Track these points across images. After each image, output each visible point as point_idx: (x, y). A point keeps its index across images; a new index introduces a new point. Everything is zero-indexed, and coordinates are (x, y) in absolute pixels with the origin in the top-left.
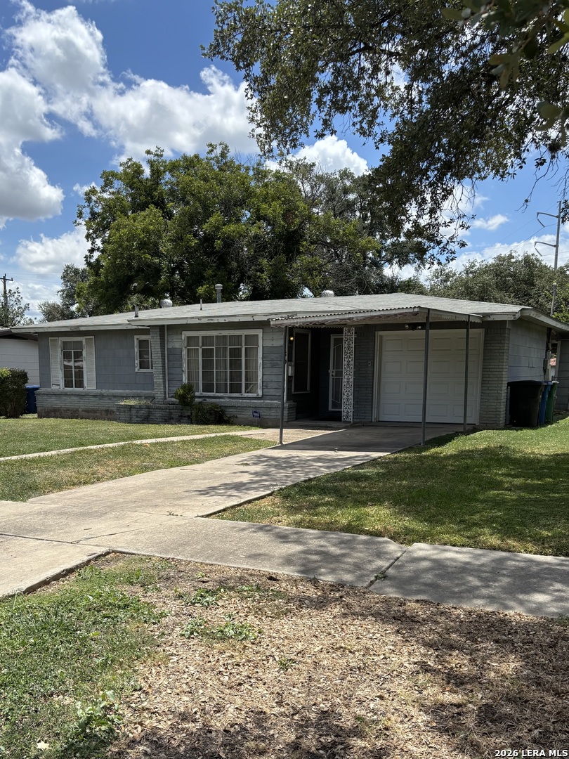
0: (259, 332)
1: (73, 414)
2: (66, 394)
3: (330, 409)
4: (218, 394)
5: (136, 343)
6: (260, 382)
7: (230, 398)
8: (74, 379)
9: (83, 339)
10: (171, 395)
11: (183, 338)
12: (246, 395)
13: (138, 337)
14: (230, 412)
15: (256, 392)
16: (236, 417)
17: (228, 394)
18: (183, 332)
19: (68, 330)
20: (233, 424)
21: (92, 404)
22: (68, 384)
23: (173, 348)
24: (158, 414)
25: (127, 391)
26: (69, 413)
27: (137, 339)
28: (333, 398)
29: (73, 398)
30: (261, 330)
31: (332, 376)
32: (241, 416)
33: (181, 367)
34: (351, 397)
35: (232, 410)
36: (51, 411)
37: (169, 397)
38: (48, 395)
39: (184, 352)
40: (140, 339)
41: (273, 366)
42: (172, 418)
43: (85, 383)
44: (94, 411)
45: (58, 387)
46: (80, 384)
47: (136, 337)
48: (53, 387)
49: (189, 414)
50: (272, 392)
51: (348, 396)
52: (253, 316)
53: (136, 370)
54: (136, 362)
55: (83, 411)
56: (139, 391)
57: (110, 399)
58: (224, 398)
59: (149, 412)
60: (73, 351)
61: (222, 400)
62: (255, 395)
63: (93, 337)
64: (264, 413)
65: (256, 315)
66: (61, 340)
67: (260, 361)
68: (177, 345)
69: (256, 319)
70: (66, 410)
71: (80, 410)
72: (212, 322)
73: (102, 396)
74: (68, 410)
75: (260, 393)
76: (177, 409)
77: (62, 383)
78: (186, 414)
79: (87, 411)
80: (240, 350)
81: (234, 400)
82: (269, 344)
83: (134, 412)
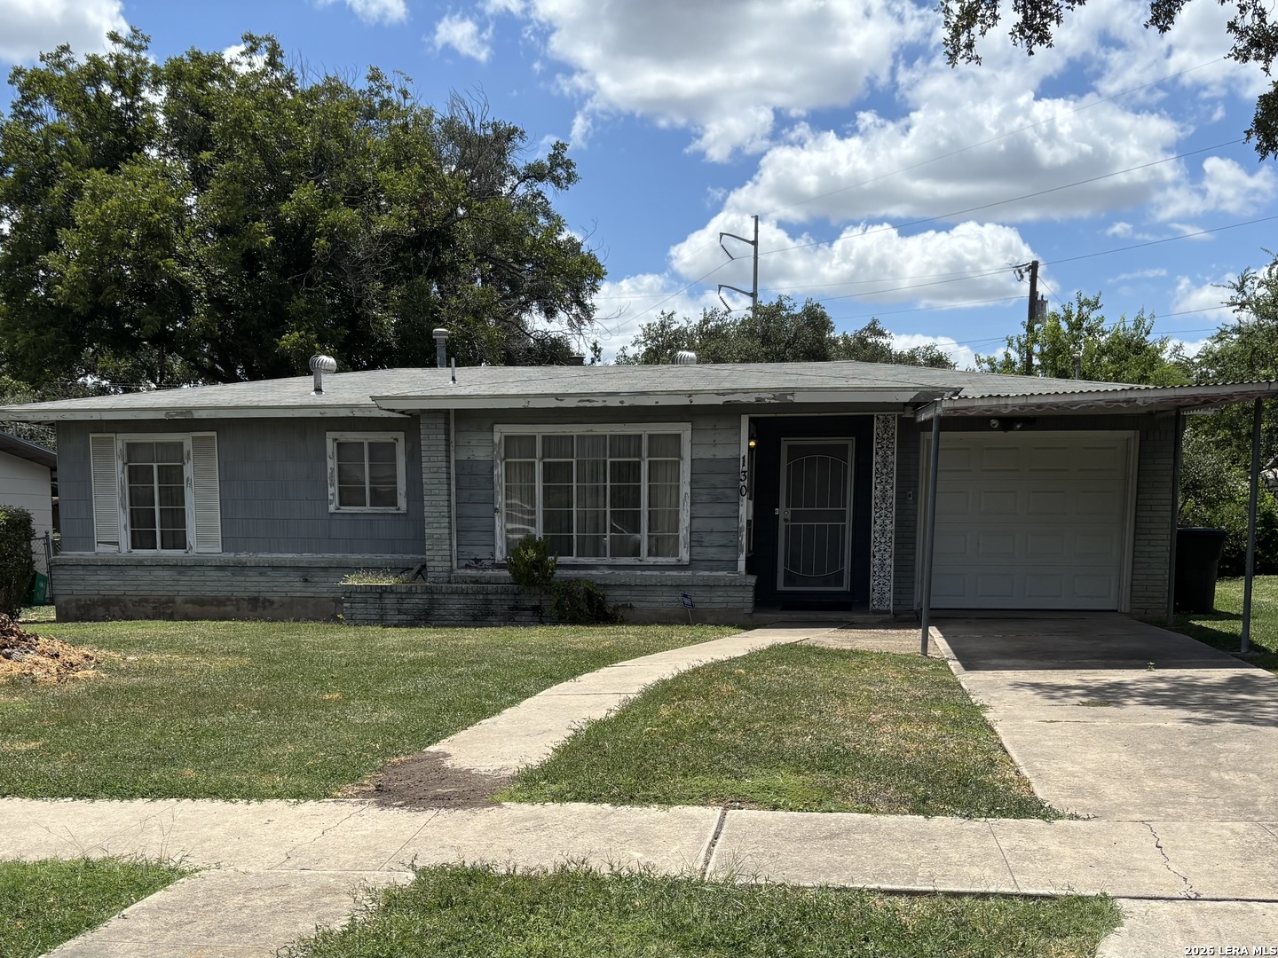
0: (684, 430)
1: (163, 610)
2: (139, 565)
3: (781, 587)
4: (582, 560)
5: (331, 447)
6: (683, 533)
7: (610, 567)
8: (158, 529)
9: (186, 439)
10: (464, 563)
11: (496, 440)
12: (652, 560)
13: (336, 435)
14: (615, 598)
15: (676, 554)
16: (631, 607)
17: (608, 560)
18: (497, 427)
19: (162, 416)
20: (623, 622)
21: (214, 585)
22: (141, 538)
23: (469, 460)
24: (455, 604)
25: (307, 556)
26: (149, 609)
27: (335, 440)
28: (786, 565)
29: (160, 573)
30: (689, 425)
31: (786, 520)
32: (643, 604)
33: (492, 501)
34: (890, 562)
35: (620, 593)
36: (95, 604)
37: (458, 568)
38: (86, 566)
39: (500, 470)
40: (342, 440)
41: (716, 500)
42: (493, 614)
43: (191, 538)
44: (220, 602)
45: (112, 549)
46: (177, 539)
47: (330, 436)
48: (100, 549)
49: (536, 603)
50: (712, 553)
51: (883, 560)
52: (690, 394)
53: (332, 508)
54: (331, 490)
55: (187, 602)
56: (338, 556)
57: (261, 574)
58: (597, 568)
59: (432, 602)
60: (155, 465)
61: (594, 572)
62: (672, 560)
63: (214, 434)
64: (699, 597)
65: (697, 392)
66: (120, 441)
67: (685, 489)
68: (481, 454)
69: (697, 401)
70: (141, 601)
71: (179, 600)
72: (588, 404)
73: (241, 567)
74: (143, 600)
75: (684, 555)
76: (505, 592)
77: (125, 538)
78: (528, 604)
79: (200, 602)
80: (637, 466)
81: (622, 573)
82: (706, 453)
83: (390, 601)
